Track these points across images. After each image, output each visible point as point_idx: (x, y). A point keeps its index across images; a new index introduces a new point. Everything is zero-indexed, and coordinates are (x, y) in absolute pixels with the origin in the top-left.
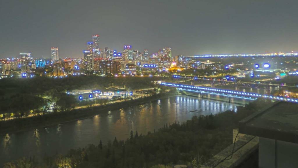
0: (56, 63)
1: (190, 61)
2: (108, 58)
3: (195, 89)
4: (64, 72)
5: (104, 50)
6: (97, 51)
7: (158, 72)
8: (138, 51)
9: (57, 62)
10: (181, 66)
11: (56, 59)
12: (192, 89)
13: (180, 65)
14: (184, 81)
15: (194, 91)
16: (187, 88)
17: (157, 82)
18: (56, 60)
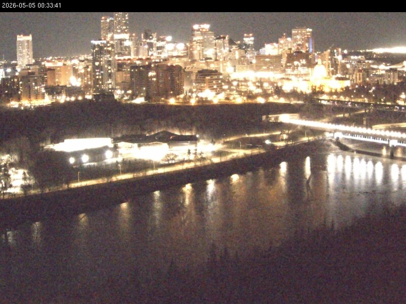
0: (27, 71)
1: (359, 61)
2: (152, 55)
3: (375, 137)
4: (46, 95)
5: (142, 37)
6: (126, 40)
7: (279, 91)
8: (227, 38)
9: (29, 69)
10: (339, 75)
11: (27, 63)
12: (366, 135)
13: (337, 73)
14: (347, 115)
15: (371, 140)
16: (353, 134)
17: (277, 118)
18: (27, 65)
